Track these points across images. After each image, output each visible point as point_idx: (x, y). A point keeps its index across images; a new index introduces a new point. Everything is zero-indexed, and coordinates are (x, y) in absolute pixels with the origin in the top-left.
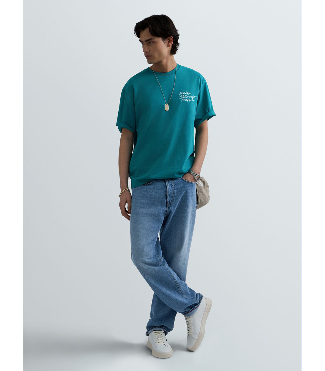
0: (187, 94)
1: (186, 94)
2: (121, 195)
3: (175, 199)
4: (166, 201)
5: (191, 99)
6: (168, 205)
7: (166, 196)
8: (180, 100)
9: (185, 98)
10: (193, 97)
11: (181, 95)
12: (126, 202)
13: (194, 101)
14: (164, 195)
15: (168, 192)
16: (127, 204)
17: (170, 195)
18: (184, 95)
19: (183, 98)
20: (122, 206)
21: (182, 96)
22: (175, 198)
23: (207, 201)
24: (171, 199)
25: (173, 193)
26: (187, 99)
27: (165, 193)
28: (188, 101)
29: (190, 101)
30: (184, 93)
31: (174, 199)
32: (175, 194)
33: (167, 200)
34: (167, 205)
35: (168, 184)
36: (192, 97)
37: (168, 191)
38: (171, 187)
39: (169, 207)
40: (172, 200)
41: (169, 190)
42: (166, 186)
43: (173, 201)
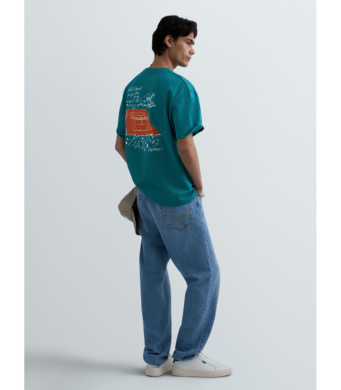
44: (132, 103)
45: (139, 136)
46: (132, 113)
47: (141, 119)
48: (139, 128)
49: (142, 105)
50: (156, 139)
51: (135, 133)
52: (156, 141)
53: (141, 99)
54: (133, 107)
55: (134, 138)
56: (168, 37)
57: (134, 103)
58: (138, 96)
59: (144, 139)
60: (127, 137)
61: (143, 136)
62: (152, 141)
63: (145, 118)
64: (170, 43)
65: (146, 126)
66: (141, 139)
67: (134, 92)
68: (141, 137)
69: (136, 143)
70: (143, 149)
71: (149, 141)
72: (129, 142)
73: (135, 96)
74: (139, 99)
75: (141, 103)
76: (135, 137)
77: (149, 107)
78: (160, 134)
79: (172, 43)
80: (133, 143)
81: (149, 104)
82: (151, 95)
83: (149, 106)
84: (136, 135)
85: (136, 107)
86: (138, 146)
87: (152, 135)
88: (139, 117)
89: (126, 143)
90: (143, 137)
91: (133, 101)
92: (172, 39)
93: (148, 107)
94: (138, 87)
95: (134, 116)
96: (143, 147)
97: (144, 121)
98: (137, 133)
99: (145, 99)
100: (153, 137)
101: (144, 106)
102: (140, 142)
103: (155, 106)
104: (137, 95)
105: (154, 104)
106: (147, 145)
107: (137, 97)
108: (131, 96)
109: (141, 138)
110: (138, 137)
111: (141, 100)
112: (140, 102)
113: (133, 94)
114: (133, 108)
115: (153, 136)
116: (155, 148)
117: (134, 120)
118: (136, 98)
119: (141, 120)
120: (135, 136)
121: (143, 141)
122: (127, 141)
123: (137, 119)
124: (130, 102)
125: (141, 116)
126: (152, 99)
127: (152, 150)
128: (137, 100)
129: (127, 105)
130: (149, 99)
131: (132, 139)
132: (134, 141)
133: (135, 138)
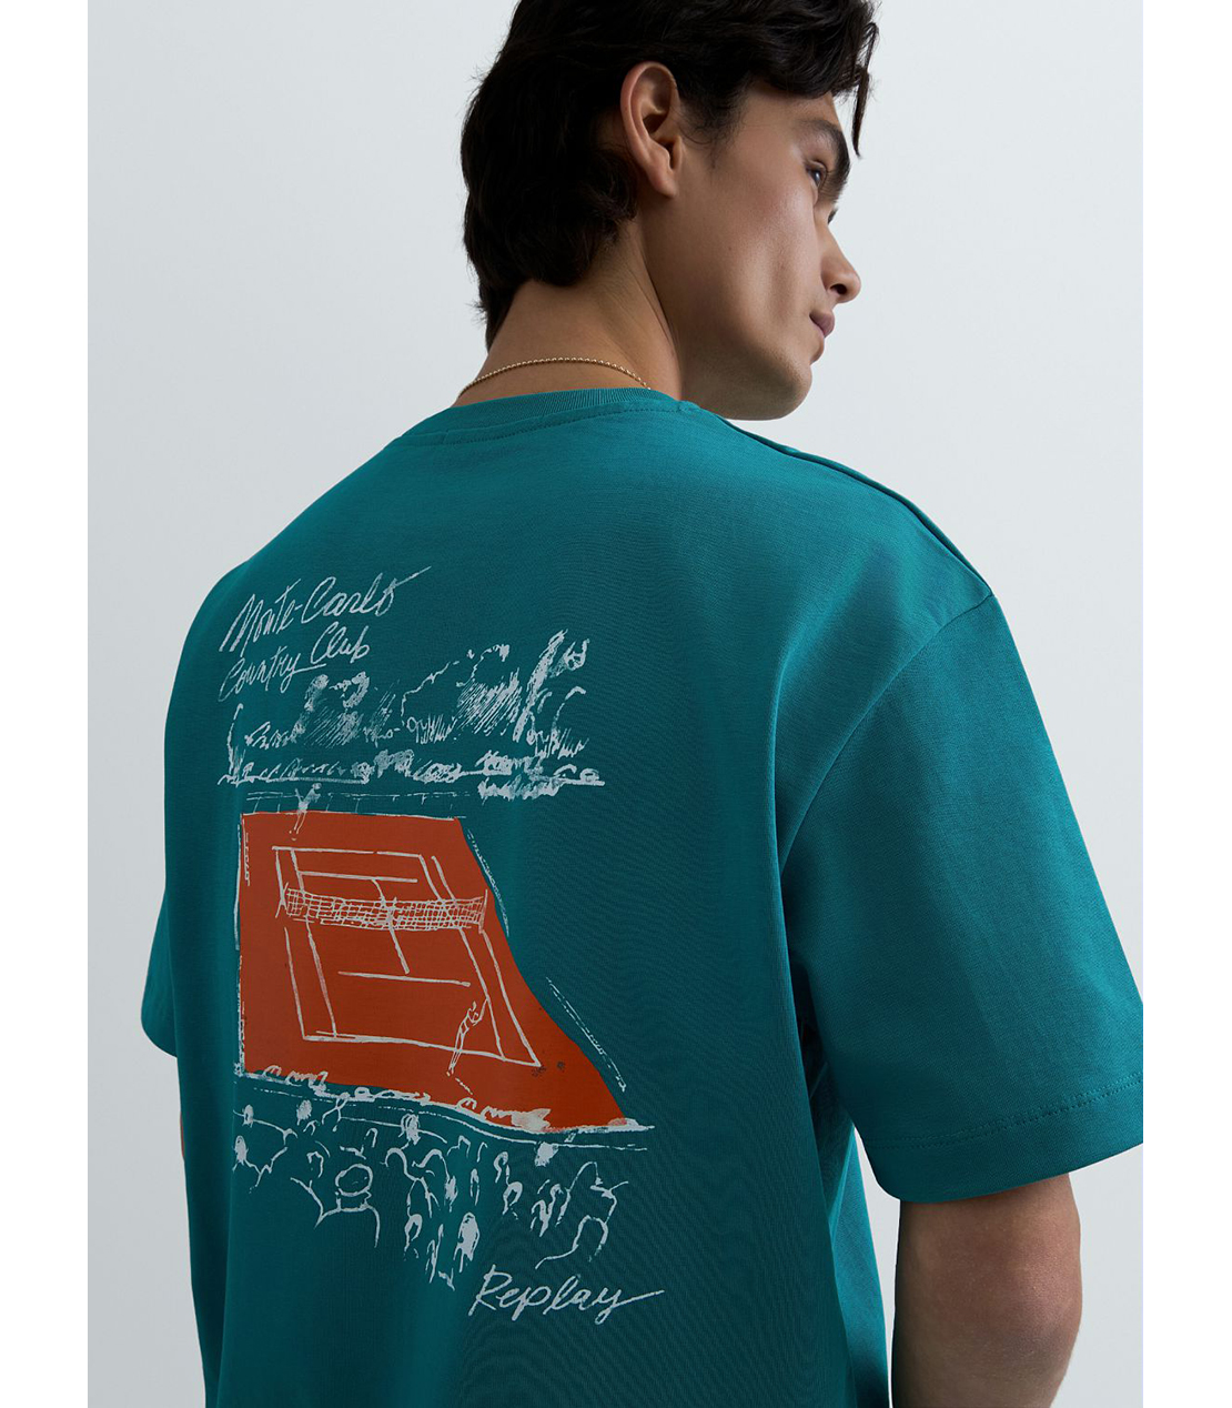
44: (284, 756)
45: (363, 1095)
46: (285, 856)
47: (388, 917)
48: (361, 1007)
49: (403, 766)
50: (589, 1176)
51: (316, 1058)
52: (587, 1202)
53: (396, 707)
54: (304, 791)
55: (304, 1111)
56: (649, 88)
57: (311, 750)
58: (362, 679)
59: (426, 1143)
60: (249, 1092)
61: (415, 1107)
62: (530, 1197)
63: (443, 913)
64: (669, 145)
65: (457, 1003)
66: (396, 1138)
67: (302, 638)
68: (396, 1111)
69: (332, 1169)
70: (421, 1243)
71: (493, 1189)
72: (262, 1144)
73: (323, 681)
74: (367, 709)
75: (394, 746)
76: (319, 1106)
77: (506, 792)
78: (632, 1125)
79: (681, 147)
80: (295, 1163)
81: (495, 762)
82: (524, 663)
83: (499, 781)
84: (332, 1087)
85: (335, 796)
86: (357, 1202)
87: (533, 1121)
88: (368, 892)
89: (241, 1150)
90: (415, 1119)
91: (299, 729)
92: (678, 110)
93: (485, 791)
94: (353, 584)
95: (312, 885)
96: (416, 1219)
97: (432, 949)
98: (347, 1067)
99: (443, 702)
100: (545, 1153)
101: (429, 777)
102: (374, 1157)
103: (590, 778)
104: (340, 668)
105: (581, 761)
106: (470, 1231)
107: (344, 685)
108: (276, 681)
109: (397, 1118)
110: (350, 1109)
111: (395, 720)
112: (384, 745)
113: (304, 662)
114: (303, 807)
115: (549, 1138)
116: (572, 1281)
117: (316, 925)
118: (331, 701)
119: (388, 924)
120: (320, 1091)
121: (416, 1152)
122: (247, 1133)
123: (342, 913)
124: (263, 737)
125: (391, 891)
126: (550, 706)
127: (524, 1301)
128: (351, 719)
129: (238, 773)
130: (484, 703)
131: (290, 1120)
132: (304, 1141)
133: (315, 1115)
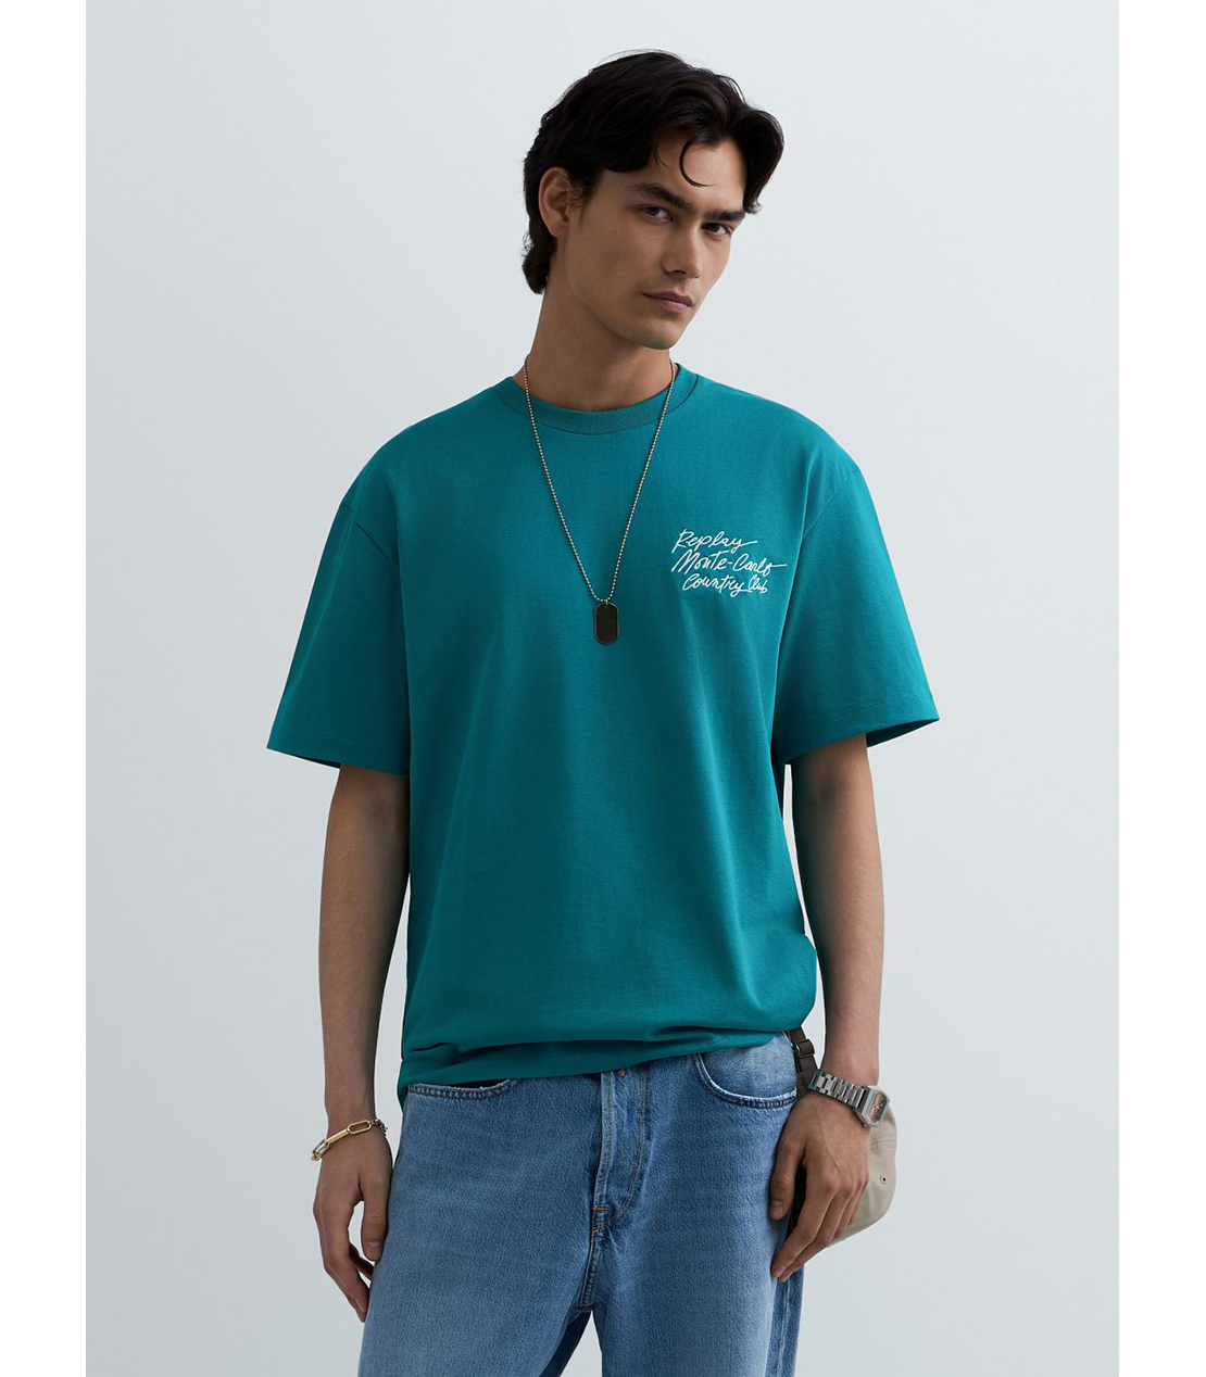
0: (721, 547)
1: (715, 549)
2: (328, 1153)
3: (643, 1190)
4: (591, 1205)
5: (743, 577)
6: (601, 1225)
7: (593, 1170)
8: (671, 583)
9: (703, 573)
10: (755, 567)
11: (681, 551)
12: (360, 1197)
13: (763, 589)
14: (580, 1167)
15: (604, 1150)
16: (362, 1203)
17: (616, 1168)
18: (705, 551)
19: (693, 571)
20: (327, 1216)
21: (691, 559)
22: (644, 1184)
23: (872, 1206)
24: (624, 1193)
25: (636, 1158)
26: (720, 575)
27: (587, 1156)
28: (726, 591)
29: (739, 590)
30: (700, 542)
31: (636, 1195)
32: (646, 1160)
33: (597, 1195)
34: (593, 1224)
35: (614, 1097)
36: (751, 566)
37: (609, 1147)
38: (630, 1121)
39: (605, 1242)
40: (624, 1200)
41: (614, 1138)
42: (597, 1110)
43: (633, 1205)
64: (564, 210)
79: (569, 211)
